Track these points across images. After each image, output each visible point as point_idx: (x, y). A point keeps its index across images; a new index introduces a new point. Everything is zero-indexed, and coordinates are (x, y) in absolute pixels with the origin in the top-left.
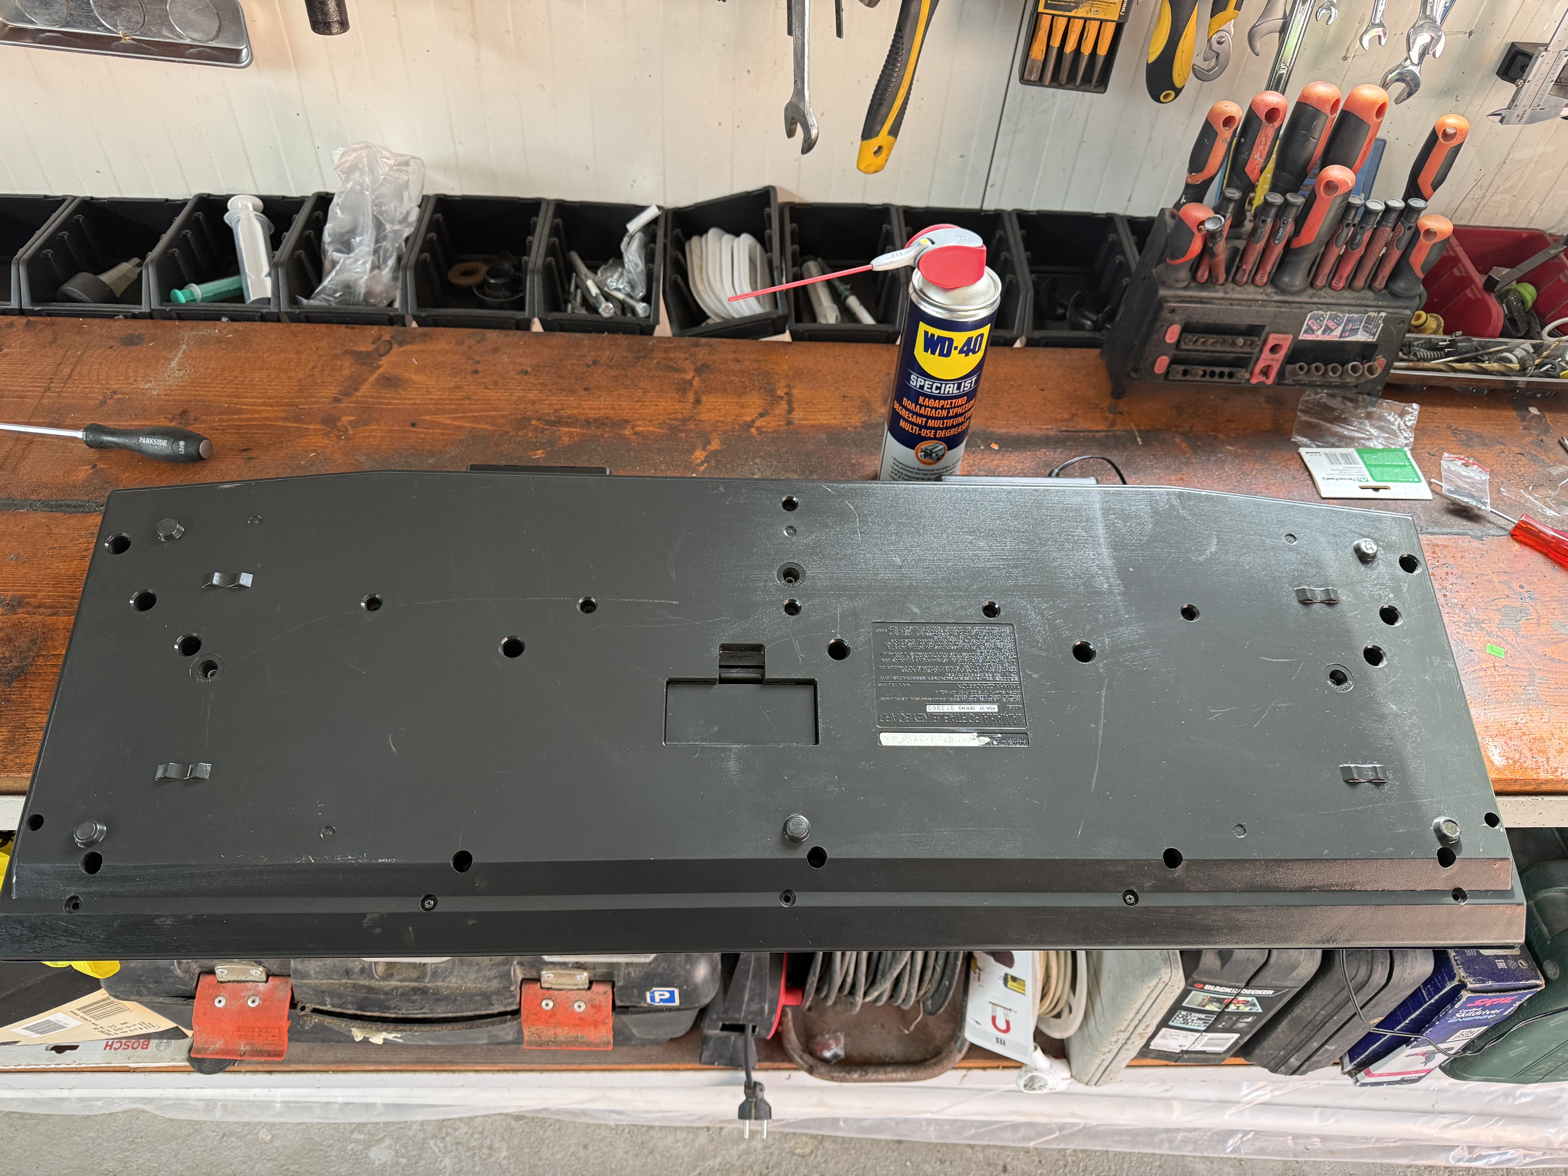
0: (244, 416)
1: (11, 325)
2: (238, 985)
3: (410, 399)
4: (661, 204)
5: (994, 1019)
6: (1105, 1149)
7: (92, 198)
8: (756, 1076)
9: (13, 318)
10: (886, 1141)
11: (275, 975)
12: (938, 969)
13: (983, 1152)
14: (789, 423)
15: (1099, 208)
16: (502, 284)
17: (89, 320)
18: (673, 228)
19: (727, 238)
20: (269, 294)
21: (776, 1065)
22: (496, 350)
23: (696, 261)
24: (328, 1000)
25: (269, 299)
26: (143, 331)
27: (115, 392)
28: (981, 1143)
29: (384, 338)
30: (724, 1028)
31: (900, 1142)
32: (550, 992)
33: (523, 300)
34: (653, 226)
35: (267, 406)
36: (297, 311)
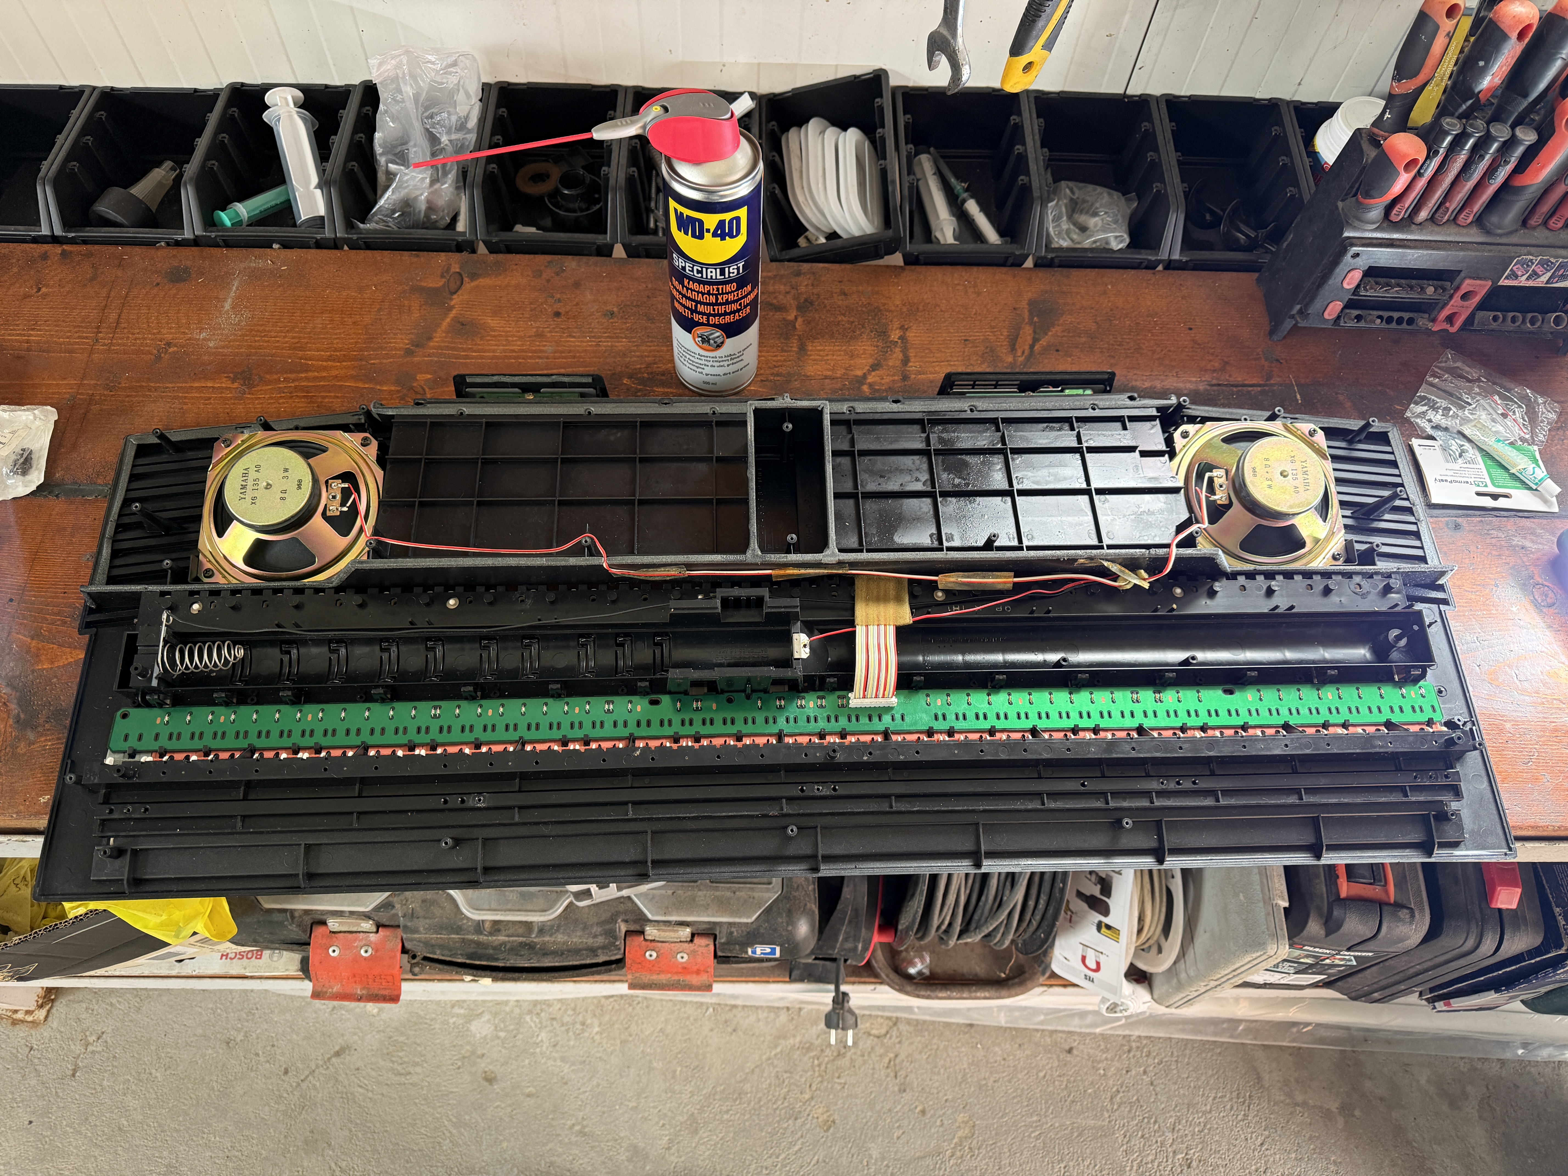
0: (310, 374)
1: (45, 257)
2: (350, 936)
3: (489, 351)
4: (754, 90)
5: (1084, 959)
6: (1168, 1036)
7: (112, 89)
8: (844, 988)
9: (46, 247)
10: (958, 1024)
11: (384, 926)
12: (1034, 924)
13: (1051, 1036)
14: (905, 378)
15: (1262, 92)
16: (578, 195)
17: (128, 249)
18: (768, 122)
19: (832, 132)
20: (322, 211)
21: (863, 980)
22: (577, 285)
23: (795, 163)
24: (438, 952)
25: (322, 218)
26: (189, 263)
27: (169, 344)
28: (1050, 1028)
29: (452, 270)
30: (816, 959)
31: (971, 1025)
32: (653, 944)
33: (602, 213)
34: (746, 119)
35: (334, 360)
36: (355, 237)
